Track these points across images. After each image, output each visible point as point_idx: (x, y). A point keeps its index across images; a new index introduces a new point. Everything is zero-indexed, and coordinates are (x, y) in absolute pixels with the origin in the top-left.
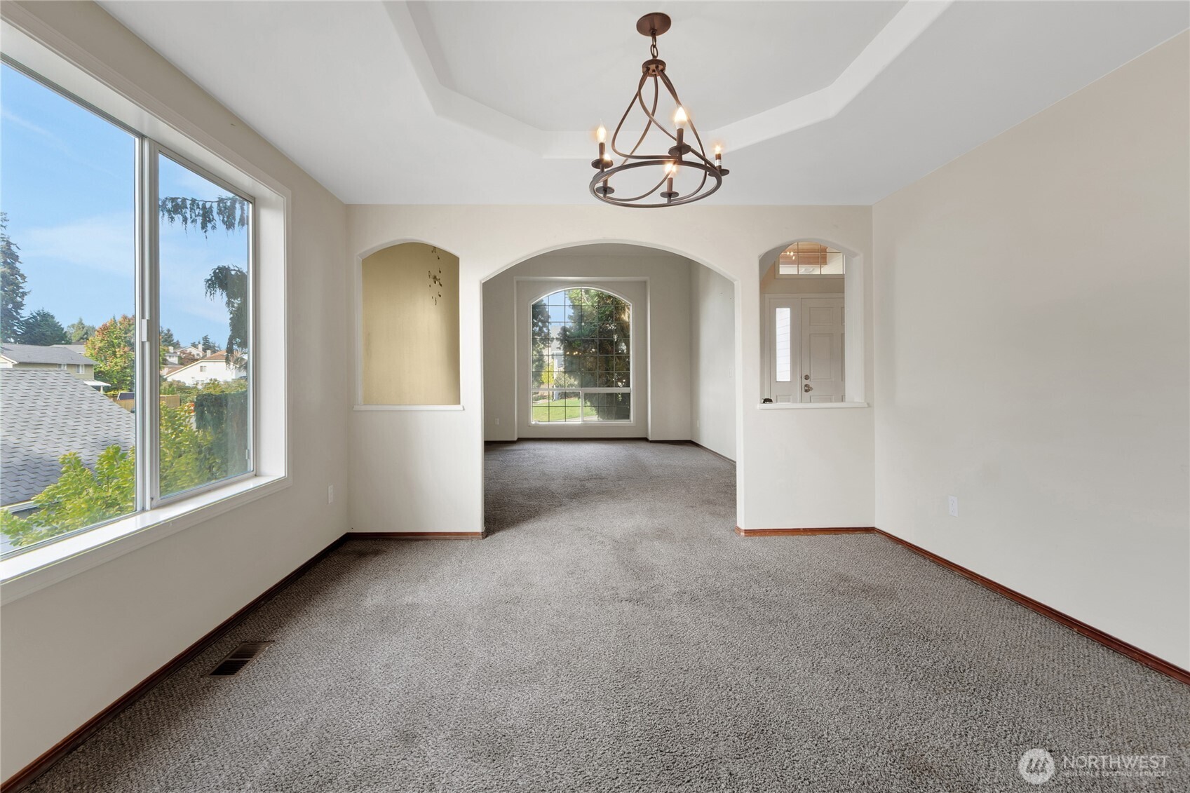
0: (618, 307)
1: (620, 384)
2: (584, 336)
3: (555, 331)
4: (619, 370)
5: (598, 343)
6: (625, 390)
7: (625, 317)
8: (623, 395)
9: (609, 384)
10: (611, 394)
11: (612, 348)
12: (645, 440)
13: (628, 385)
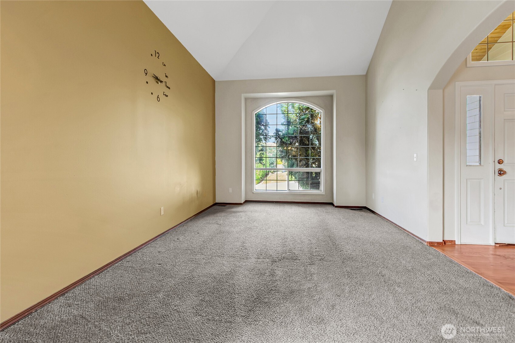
0: (313, 116)
1: (314, 165)
2: (290, 134)
3: (271, 131)
4: (313, 156)
5: (299, 139)
6: (317, 170)
7: (317, 122)
8: (316, 173)
9: (307, 166)
10: (308, 173)
11: (309, 142)
12: (332, 204)
13: (319, 166)
